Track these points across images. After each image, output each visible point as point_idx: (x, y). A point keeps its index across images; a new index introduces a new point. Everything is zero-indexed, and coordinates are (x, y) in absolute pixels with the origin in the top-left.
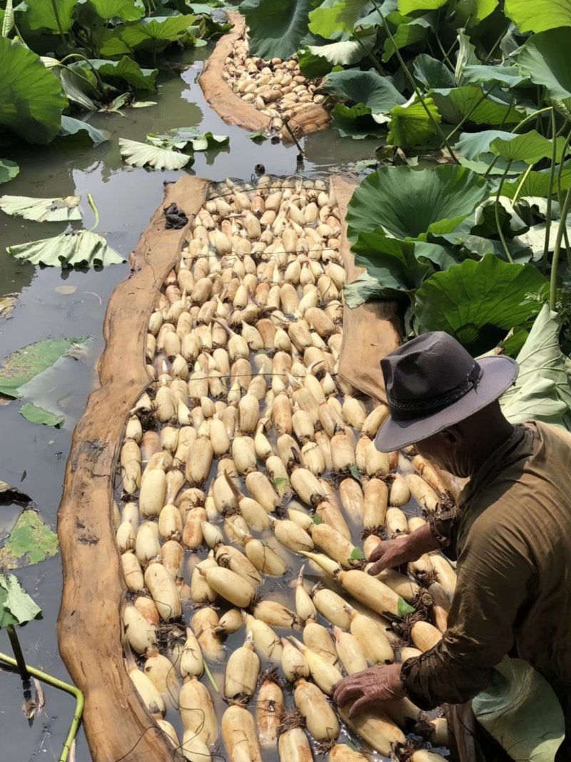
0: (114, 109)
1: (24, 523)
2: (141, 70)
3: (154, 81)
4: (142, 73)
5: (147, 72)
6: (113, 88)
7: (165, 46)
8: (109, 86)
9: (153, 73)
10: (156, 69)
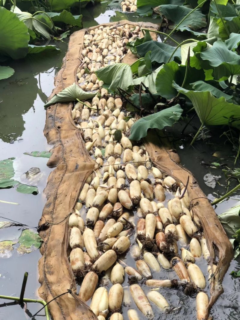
0: (60, 39)
1: (24, 234)
2: (74, 16)
3: (81, 21)
4: (74, 18)
5: (77, 17)
6: (60, 29)
7: (87, 4)
8: (58, 28)
9: (79, 17)
10: (81, 15)
